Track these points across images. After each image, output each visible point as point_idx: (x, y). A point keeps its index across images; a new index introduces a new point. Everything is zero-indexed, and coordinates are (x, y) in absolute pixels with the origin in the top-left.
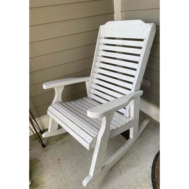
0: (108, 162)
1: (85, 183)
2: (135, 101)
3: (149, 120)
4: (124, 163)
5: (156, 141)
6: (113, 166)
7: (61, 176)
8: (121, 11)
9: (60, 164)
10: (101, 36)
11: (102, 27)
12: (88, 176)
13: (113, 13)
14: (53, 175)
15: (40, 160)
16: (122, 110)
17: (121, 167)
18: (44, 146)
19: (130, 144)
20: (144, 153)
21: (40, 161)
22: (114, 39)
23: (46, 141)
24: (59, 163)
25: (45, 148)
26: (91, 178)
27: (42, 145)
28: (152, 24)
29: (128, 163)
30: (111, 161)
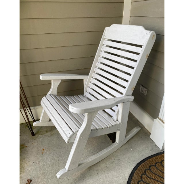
0: (87, 160)
1: (59, 175)
2: (123, 105)
3: (140, 128)
4: (103, 165)
5: (142, 150)
6: (92, 166)
7: (41, 165)
8: (130, 16)
9: (44, 154)
10: (105, 38)
11: (107, 29)
12: (64, 169)
13: (122, 17)
14: (34, 163)
15: (26, 147)
16: (108, 111)
17: (100, 168)
18: (33, 134)
19: (114, 148)
20: (126, 160)
21: (26, 148)
22: (120, 42)
23: (37, 131)
24: (43, 153)
25: (33, 137)
26: (66, 172)
27: (31, 133)
28: (152, 32)
29: (107, 166)
30: (91, 160)
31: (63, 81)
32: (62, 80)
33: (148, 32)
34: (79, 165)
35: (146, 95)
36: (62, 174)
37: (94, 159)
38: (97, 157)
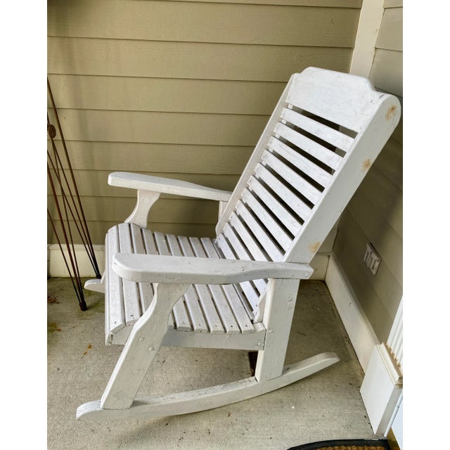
0: (161, 399)
1: (82, 410)
4: (204, 423)
5: (320, 417)
6: (176, 416)
7: (70, 379)
8: (376, 49)
9: (86, 357)
10: (286, 101)
12: (96, 402)
14: (59, 369)
15: (59, 330)
17: (191, 428)
18: (84, 307)
19: (244, 389)
20: (267, 429)
21: (58, 333)
23: (96, 301)
24: (85, 354)
25: (84, 312)
26: (98, 409)
27: (80, 304)
28: (387, 96)
29: (212, 429)
30: (171, 401)
31: (164, 198)
32: (162, 194)
33: (377, 95)
34: (135, 404)
35: (374, 273)
36: (86, 411)
37: (180, 401)
38: (191, 399)
